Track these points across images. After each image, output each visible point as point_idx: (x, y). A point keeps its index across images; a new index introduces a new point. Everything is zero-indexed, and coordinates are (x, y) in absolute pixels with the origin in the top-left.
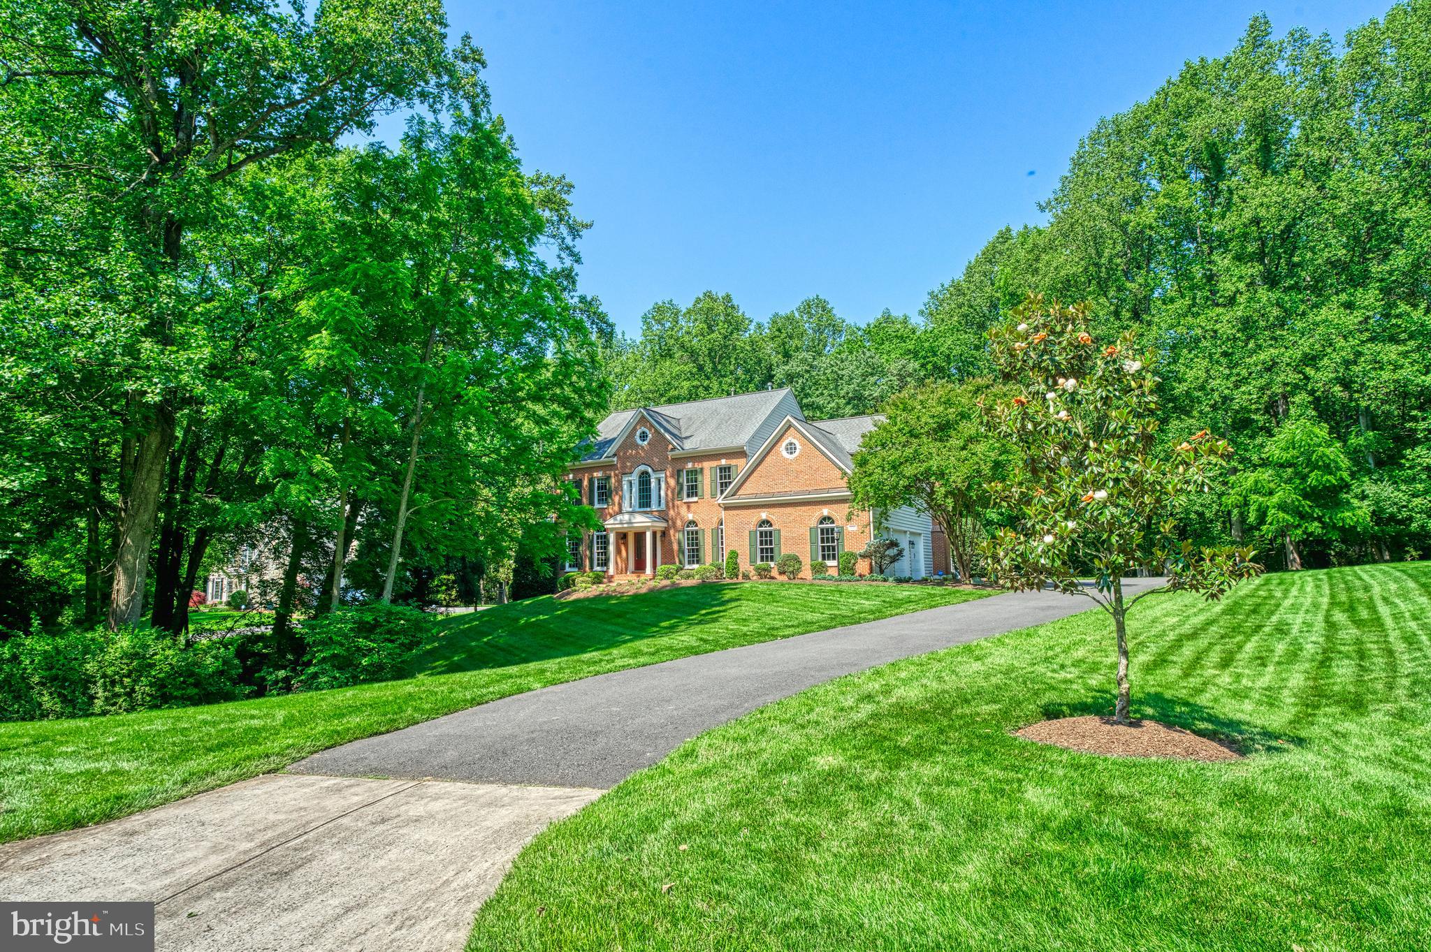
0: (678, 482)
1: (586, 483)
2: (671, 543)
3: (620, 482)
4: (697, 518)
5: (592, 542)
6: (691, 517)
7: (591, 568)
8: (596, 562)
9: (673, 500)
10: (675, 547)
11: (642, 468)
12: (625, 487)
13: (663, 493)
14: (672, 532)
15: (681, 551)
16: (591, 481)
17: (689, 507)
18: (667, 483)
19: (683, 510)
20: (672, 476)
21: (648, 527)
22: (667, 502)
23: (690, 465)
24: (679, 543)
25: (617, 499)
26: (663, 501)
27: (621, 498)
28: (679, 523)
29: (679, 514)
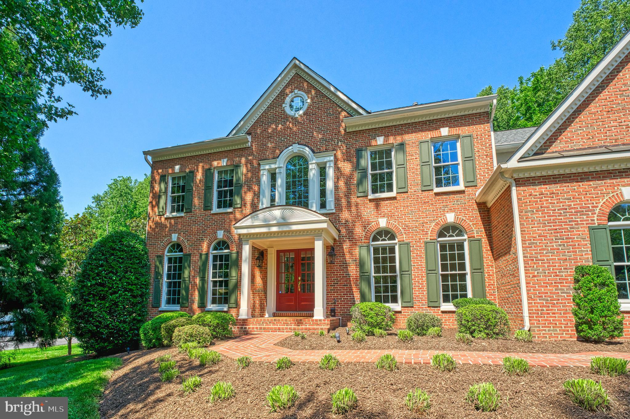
0: (357, 166)
1: (199, 176)
2: (345, 265)
3: (255, 172)
4: (394, 225)
5: (205, 264)
6: (383, 223)
7: (202, 306)
8: (210, 296)
9: (348, 195)
10: (353, 270)
11: (295, 148)
12: (265, 178)
13: (330, 185)
14: (346, 246)
15: (364, 276)
16: (208, 174)
17: (377, 206)
18: (337, 169)
19: (368, 211)
20: (348, 158)
21: (317, 233)
22: (337, 200)
23: (380, 140)
24: (361, 265)
25: (249, 197)
26: (330, 199)
27: (257, 195)
28: (359, 230)
29: (359, 216)
